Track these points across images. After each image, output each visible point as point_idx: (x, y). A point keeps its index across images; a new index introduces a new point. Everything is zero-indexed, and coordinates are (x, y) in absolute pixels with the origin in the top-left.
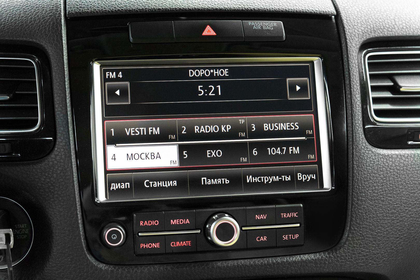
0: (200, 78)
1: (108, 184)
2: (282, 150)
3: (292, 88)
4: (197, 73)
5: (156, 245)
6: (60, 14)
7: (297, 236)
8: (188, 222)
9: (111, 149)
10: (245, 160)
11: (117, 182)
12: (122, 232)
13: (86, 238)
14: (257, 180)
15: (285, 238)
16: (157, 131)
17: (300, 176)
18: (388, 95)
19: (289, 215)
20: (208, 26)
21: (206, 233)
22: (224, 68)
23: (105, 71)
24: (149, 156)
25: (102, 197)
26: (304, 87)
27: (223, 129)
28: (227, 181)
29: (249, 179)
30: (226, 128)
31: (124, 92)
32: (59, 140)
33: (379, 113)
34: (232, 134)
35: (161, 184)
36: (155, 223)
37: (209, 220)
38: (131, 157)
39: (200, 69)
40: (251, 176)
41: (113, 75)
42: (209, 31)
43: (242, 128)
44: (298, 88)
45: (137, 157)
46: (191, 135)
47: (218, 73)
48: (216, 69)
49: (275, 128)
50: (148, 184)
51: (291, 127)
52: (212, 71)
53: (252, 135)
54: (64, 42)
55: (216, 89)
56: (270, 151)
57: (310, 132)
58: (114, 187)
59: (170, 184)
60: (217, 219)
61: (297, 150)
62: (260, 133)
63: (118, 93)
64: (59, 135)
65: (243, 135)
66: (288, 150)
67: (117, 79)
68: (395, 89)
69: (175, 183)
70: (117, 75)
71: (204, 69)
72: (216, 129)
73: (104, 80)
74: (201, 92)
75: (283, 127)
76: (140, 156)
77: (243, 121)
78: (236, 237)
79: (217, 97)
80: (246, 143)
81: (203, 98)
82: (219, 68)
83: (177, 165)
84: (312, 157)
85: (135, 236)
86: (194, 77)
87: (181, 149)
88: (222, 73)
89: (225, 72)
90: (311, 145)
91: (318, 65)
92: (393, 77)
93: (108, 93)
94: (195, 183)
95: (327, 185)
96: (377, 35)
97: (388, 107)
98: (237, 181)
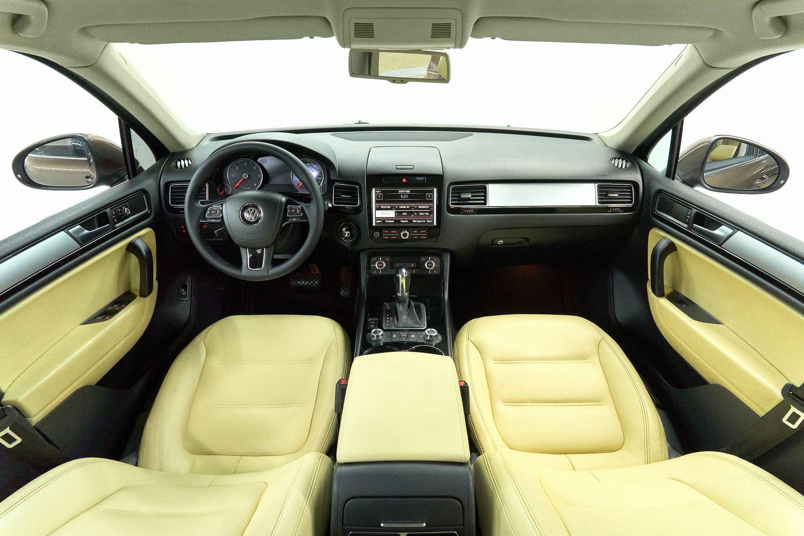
0: (402, 193)
1: (376, 221)
2: (423, 214)
3: (428, 196)
5: (388, 238)
6: (365, 174)
7: (425, 237)
8: (396, 232)
9: (377, 212)
10: (413, 216)
12: (378, 234)
13: (369, 235)
14: (416, 221)
15: (422, 237)
16: (389, 207)
17: (428, 221)
18: (457, 198)
19: (423, 232)
21: (400, 234)
23: (376, 190)
24: (387, 214)
25: (374, 224)
26: (431, 196)
28: (408, 222)
29: (414, 221)
30: (408, 207)
31: (381, 196)
33: (452, 204)
34: (410, 209)
35: (390, 221)
36: (387, 232)
37: (401, 232)
38: (382, 214)
41: (378, 192)
43: (413, 207)
46: (399, 209)
47: (407, 192)
48: (406, 190)
49: (422, 207)
50: (386, 221)
51: (426, 207)
53: (415, 209)
54: (365, 182)
55: (406, 196)
56: (420, 214)
57: (432, 209)
58: (377, 221)
59: (392, 221)
60: (403, 231)
61: (428, 214)
62: (418, 209)
63: (379, 196)
64: (363, 208)
65: (413, 209)
66: (425, 214)
67: (379, 193)
68: (459, 197)
69: (394, 222)
71: (403, 190)
72: (405, 207)
73: (376, 193)
75: (424, 207)
76: (385, 214)
77: (413, 205)
78: (408, 237)
79: (406, 198)
80: (413, 211)
81: (402, 198)
83: (394, 216)
84: (432, 216)
85: (382, 234)
86: (400, 193)
87: (396, 212)
89: (409, 191)
90: (431, 212)
91: (435, 190)
92: (459, 193)
93: (377, 197)
94: (399, 221)
95: (435, 224)
96: (456, 181)
97: (457, 202)
98: (410, 221)
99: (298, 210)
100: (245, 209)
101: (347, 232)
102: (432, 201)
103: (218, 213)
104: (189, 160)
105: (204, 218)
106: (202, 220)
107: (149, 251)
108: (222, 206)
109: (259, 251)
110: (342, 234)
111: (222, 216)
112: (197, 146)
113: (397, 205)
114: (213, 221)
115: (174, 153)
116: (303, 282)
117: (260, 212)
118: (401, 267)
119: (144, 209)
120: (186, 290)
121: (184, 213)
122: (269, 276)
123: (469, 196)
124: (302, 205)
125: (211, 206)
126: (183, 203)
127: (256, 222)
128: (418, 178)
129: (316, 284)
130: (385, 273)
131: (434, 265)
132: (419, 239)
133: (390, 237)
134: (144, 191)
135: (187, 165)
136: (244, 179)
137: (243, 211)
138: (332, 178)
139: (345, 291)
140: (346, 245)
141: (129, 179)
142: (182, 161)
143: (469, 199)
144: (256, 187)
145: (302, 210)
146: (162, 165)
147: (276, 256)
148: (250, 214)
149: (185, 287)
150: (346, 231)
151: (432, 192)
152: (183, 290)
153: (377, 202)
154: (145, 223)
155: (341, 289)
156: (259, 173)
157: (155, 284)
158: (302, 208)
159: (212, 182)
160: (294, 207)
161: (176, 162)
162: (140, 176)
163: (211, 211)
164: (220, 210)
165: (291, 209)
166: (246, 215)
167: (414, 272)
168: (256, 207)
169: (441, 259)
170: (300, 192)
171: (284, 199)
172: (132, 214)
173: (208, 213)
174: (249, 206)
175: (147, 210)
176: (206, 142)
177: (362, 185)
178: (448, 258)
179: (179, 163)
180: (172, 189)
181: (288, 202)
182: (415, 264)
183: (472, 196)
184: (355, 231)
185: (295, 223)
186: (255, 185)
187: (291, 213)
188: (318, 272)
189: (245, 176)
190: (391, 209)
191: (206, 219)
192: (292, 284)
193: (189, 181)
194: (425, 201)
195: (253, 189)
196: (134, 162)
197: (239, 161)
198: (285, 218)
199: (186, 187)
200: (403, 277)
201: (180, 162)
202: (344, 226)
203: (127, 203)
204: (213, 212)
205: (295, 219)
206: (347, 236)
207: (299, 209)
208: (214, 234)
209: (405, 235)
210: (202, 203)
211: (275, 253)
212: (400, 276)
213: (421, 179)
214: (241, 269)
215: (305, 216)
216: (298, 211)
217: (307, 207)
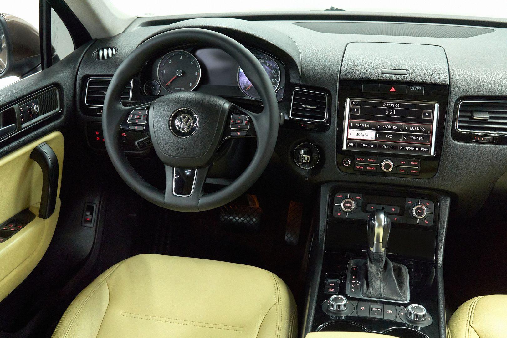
0: (387, 107)
1: (347, 143)
2: (416, 138)
3: (425, 114)
4: (387, 105)
5: (362, 168)
6: (337, 78)
7: (416, 171)
8: (374, 161)
9: (350, 131)
10: (401, 140)
11: (351, 143)
12: (350, 161)
13: (337, 162)
14: (404, 148)
15: (412, 171)
16: (368, 126)
17: (422, 149)
18: (468, 120)
19: (414, 163)
20: (393, 88)
21: (381, 165)
22: (398, 104)
23: (352, 101)
24: (364, 135)
25: (344, 148)
26: (429, 114)
27: (394, 127)
28: (392, 147)
29: (401, 148)
30: (395, 127)
31: (358, 110)
32: (331, 126)
33: (460, 127)
34: (397, 130)
35: (367, 145)
36: (363, 160)
37: (382, 161)
38: (357, 134)
39: (388, 103)
40: (402, 147)
41: (354, 103)
42: (393, 90)
43: (401, 128)
44: (427, 114)
45: (359, 134)
46: (381, 128)
47: (395, 105)
48: (394, 104)
49: (415, 129)
50: (362, 145)
51: (421, 129)
52: (393, 105)
53: (405, 131)
54: (338, 90)
55: (393, 112)
56: (412, 138)
57: (429, 132)
58: (350, 144)
59: (370, 146)
60: (385, 161)
61: (422, 139)
62: (409, 130)
63: (355, 110)
64: (332, 124)
65: (401, 130)
66: (419, 138)
67: (356, 105)
68: (471, 117)
69: (372, 146)
70: (356, 103)
71: (390, 103)
72: (391, 127)
73: (351, 104)
74: (387, 113)
75: (419, 129)
76: (361, 134)
77: (402, 125)
78: (391, 169)
79: (393, 115)
80: (402, 134)
81: (388, 115)
82: (396, 104)
83: (374, 139)
84: (428, 142)
85: (354, 163)
86: (385, 107)
87: (376, 133)
88: (397, 105)
89: (398, 105)
90: (429, 137)
91: (436, 106)
92: (471, 112)
93: (352, 110)
94: (380, 146)
95: (432, 153)
96: (466, 95)
97: (466, 125)
98: (396, 148)
99: (244, 121)
100: (176, 115)
101: (306, 156)
102: (431, 122)
103: (142, 119)
104: (114, 50)
105: (124, 122)
106: (122, 126)
107: (55, 160)
108: (148, 109)
109: (188, 172)
110: (298, 158)
111: (148, 123)
112: (124, 32)
113: (378, 123)
114: (136, 128)
115: (96, 40)
116: (237, 218)
117: (195, 121)
118: (378, 211)
119: (56, 108)
120: (91, 214)
121: (101, 116)
122: (198, 207)
123: (486, 116)
124: (251, 114)
125: (135, 108)
126: (102, 103)
127: (190, 133)
128: (413, 88)
129: (254, 222)
130: (354, 217)
131: (425, 212)
132: (407, 173)
133: (365, 166)
134: (57, 85)
135: (110, 56)
136: (178, 77)
137: (174, 118)
138: (292, 80)
139: (292, 236)
140: (303, 173)
141: (43, 69)
142: (105, 50)
143: (485, 122)
144: (191, 87)
145: (250, 121)
146: (82, 53)
147: (210, 181)
148: (182, 122)
149: (91, 209)
150: (305, 154)
151: (432, 108)
152: (88, 213)
153: (351, 117)
154: (55, 125)
155: (286, 233)
156: (197, 70)
157: (58, 202)
158: (250, 118)
159: (138, 79)
160: (240, 116)
161: (98, 51)
162: (55, 67)
163: (134, 115)
164: (145, 115)
165: (235, 120)
166: (177, 123)
167: (395, 219)
168: (191, 114)
169: (436, 204)
170: (247, 97)
171: (227, 106)
172: (42, 113)
173: (130, 117)
174: (183, 112)
175: (58, 109)
176: (136, 28)
177: (332, 92)
178: (446, 204)
179: (101, 53)
180: (90, 84)
181: (232, 110)
182: (398, 208)
183: (491, 118)
184: (317, 156)
185: (238, 139)
186: (190, 84)
187: (235, 125)
188: (257, 206)
189: (179, 73)
190: (370, 128)
191: (128, 125)
192: (223, 219)
193: (111, 76)
194: (420, 121)
195: (187, 89)
196: (50, 49)
197: (173, 53)
198: (227, 131)
199: (108, 83)
200: (380, 225)
201: (103, 51)
202: (303, 147)
203: (38, 99)
204: (136, 117)
205: (239, 134)
206: (305, 161)
207: (246, 120)
208: (134, 144)
209: (387, 166)
210: (125, 104)
211: (209, 176)
212: (377, 224)
213: (417, 88)
214: (164, 194)
215: (253, 131)
216: (244, 123)
217: (256, 118)
